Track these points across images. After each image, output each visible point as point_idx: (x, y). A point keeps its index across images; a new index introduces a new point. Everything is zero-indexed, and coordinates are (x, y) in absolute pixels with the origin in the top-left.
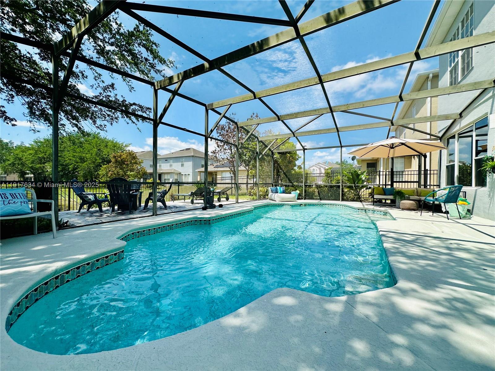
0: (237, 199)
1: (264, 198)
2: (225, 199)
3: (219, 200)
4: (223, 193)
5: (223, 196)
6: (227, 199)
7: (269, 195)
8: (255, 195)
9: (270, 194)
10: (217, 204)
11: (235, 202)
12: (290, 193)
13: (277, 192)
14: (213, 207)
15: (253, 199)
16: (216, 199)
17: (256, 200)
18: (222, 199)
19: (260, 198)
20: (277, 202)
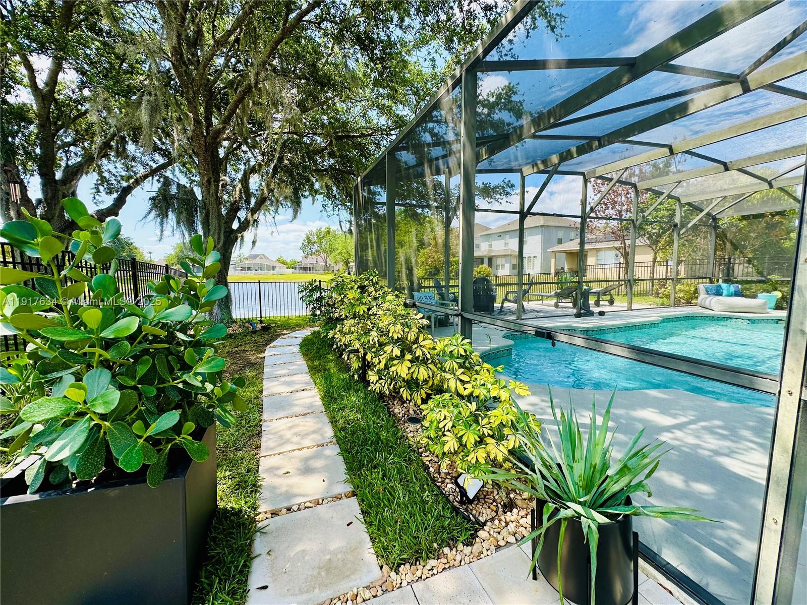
0: (631, 303)
1: (689, 303)
2: (607, 303)
3: (597, 304)
4: (605, 294)
5: (605, 298)
6: (611, 302)
7: (700, 299)
8: (668, 297)
9: (702, 296)
10: (596, 310)
11: (626, 309)
12: (754, 296)
13: (718, 293)
14: (591, 314)
15: (663, 304)
16: (592, 301)
17: (669, 306)
18: (601, 303)
19: (677, 303)
20: (716, 313)
